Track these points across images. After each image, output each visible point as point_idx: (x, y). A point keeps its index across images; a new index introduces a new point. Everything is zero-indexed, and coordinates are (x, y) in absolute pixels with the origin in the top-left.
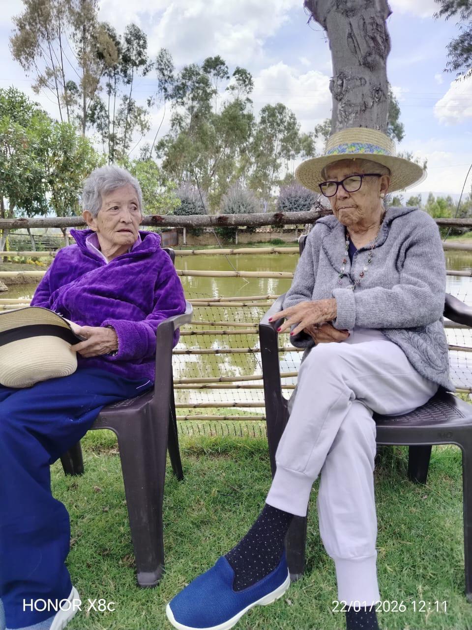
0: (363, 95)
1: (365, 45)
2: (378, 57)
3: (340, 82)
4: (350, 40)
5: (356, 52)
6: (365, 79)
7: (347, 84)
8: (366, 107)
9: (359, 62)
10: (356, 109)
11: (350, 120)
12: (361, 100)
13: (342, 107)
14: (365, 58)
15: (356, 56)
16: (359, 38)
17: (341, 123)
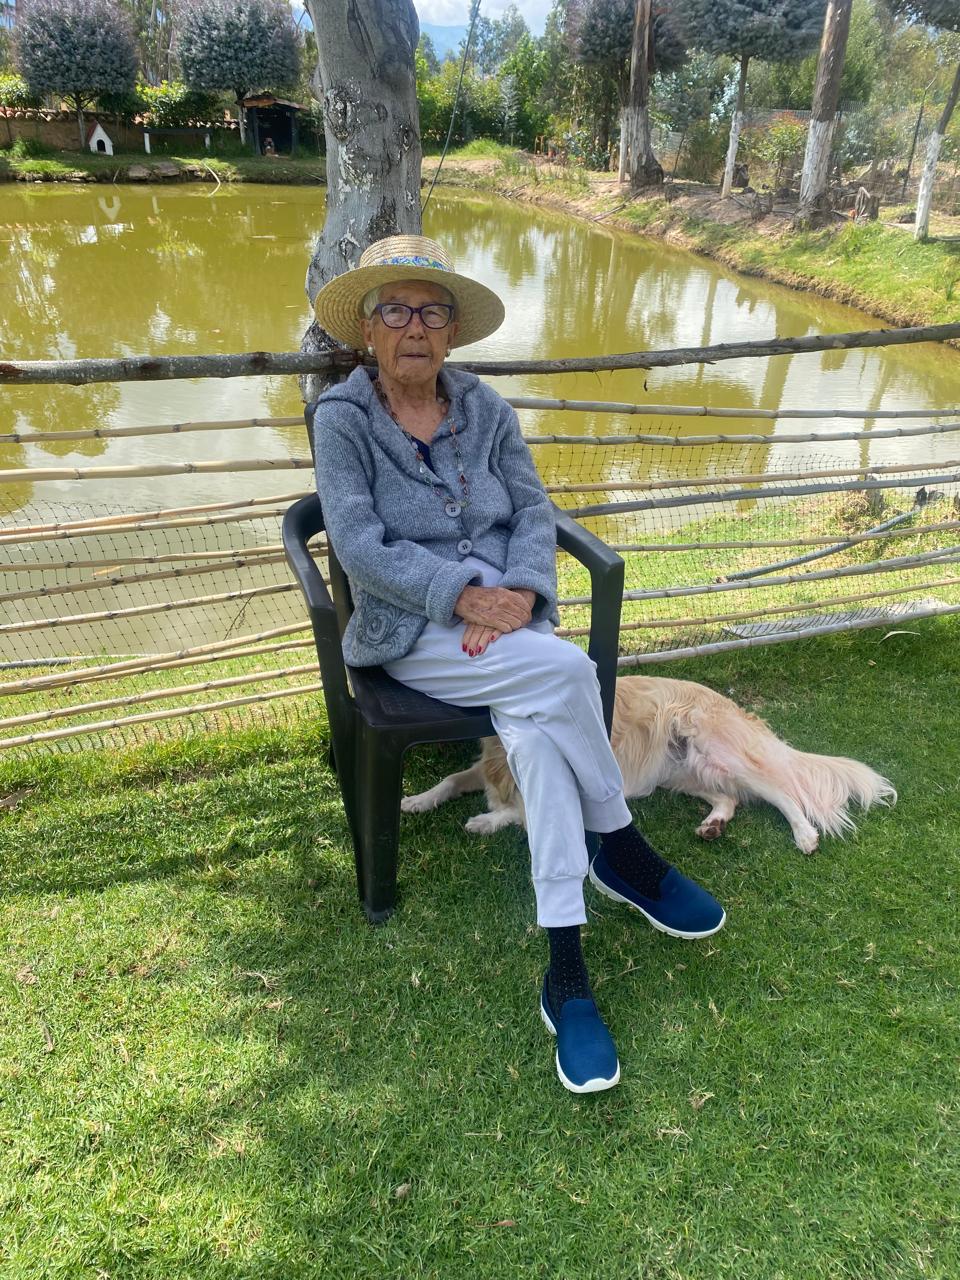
0: (384, 140)
1: (380, 40)
2: (403, 66)
3: (340, 106)
4: (353, 24)
5: (365, 52)
6: (384, 107)
7: (355, 114)
8: (390, 165)
9: (372, 71)
10: (373, 164)
11: (365, 184)
12: (382, 150)
13: (349, 159)
14: (382, 66)
15: (366, 58)
16: (368, 24)
17: (346, 182)
